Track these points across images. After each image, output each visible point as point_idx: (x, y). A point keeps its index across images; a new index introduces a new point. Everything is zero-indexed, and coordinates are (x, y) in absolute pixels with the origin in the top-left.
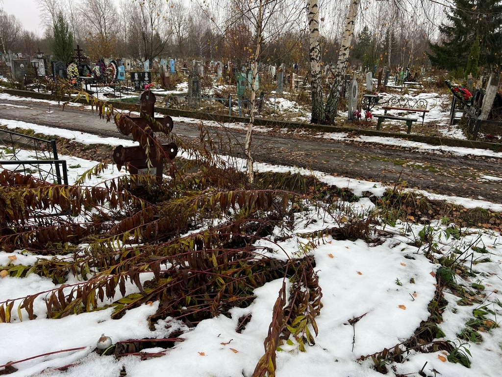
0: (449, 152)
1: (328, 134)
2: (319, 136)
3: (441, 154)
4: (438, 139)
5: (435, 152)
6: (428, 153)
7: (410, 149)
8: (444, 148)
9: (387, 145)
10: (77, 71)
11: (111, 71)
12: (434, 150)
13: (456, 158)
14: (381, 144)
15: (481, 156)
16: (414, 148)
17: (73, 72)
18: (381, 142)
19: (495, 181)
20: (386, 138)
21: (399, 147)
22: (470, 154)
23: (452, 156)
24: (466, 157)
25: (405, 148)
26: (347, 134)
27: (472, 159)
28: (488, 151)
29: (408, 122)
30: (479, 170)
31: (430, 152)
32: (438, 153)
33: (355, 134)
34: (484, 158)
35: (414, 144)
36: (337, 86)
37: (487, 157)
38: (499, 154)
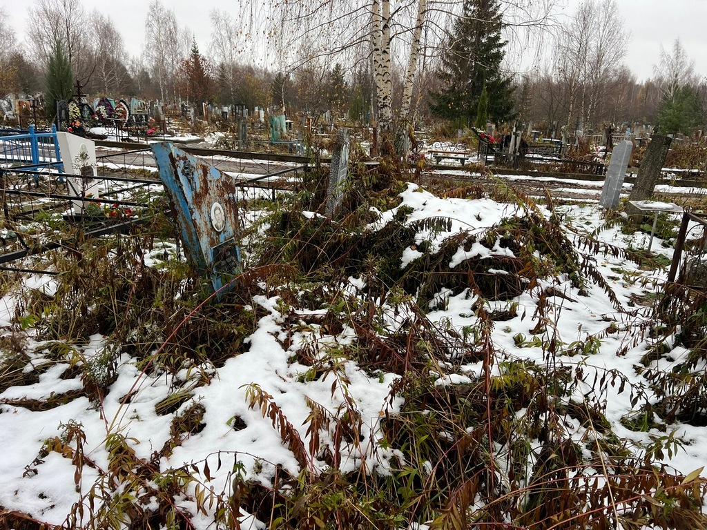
8: (500, 176)
10: (78, 111)
11: (122, 112)
13: (511, 181)
15: (526, 180)
17: (74, 113)
24: (516, 181)
28: (528, 176)
29: (462, 161)
30: (530, 186)
37: (530, 180)
38: (537, 179)
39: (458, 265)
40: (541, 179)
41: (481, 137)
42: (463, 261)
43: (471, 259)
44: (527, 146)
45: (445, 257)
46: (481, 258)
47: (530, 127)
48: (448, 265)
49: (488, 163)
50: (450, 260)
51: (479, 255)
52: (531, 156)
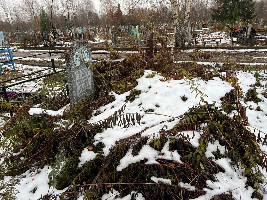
0: (238, 51)
1: (186, 50)
2: (183, 52)
3: (235, 52)
4: (232, 47)
5: (233, 52)
6: (230, 53)
7: (222, 52)
8: (236, 50)
9: (212, 52)
10: (53, 35)
11: (70, 34)
12: (232, 51)
13: (241, 53)
14: (210, 52)
15: (251, 52)
16: (224, 52)
17: (51, 36)
18: (209, 51)
19: (259, 58)
20: (211, 49)
21: (218, 52)
22: (246, 52)
23: (239, 53)
24: (245, 53)
25: (220, 52)
26: (194, 49)
27: (247, 53)
28: (253, 49)
29: (217, 43)
30: (252, 56)
31: (230, 52)
32: (234, 52)
33: (198, 49)
34: (252, 52)
35: (223, 50)
36: (185, 30)
37: (253, 52)
38: (258, 50)
39: (126, 169)
40: (260, 50)
41: (231, 29)
42: (130, 165)
43: (138, 163)
44: (255, 32)
45: (113, 161)
46: (146, 163)
47: (261, 21)
48: (116, 169)
49: (234, 42)
50: (118, 164)
51: (146, 160)
52: (258, 37)
